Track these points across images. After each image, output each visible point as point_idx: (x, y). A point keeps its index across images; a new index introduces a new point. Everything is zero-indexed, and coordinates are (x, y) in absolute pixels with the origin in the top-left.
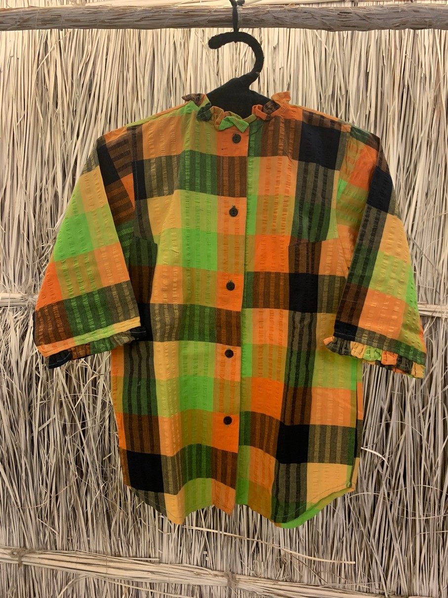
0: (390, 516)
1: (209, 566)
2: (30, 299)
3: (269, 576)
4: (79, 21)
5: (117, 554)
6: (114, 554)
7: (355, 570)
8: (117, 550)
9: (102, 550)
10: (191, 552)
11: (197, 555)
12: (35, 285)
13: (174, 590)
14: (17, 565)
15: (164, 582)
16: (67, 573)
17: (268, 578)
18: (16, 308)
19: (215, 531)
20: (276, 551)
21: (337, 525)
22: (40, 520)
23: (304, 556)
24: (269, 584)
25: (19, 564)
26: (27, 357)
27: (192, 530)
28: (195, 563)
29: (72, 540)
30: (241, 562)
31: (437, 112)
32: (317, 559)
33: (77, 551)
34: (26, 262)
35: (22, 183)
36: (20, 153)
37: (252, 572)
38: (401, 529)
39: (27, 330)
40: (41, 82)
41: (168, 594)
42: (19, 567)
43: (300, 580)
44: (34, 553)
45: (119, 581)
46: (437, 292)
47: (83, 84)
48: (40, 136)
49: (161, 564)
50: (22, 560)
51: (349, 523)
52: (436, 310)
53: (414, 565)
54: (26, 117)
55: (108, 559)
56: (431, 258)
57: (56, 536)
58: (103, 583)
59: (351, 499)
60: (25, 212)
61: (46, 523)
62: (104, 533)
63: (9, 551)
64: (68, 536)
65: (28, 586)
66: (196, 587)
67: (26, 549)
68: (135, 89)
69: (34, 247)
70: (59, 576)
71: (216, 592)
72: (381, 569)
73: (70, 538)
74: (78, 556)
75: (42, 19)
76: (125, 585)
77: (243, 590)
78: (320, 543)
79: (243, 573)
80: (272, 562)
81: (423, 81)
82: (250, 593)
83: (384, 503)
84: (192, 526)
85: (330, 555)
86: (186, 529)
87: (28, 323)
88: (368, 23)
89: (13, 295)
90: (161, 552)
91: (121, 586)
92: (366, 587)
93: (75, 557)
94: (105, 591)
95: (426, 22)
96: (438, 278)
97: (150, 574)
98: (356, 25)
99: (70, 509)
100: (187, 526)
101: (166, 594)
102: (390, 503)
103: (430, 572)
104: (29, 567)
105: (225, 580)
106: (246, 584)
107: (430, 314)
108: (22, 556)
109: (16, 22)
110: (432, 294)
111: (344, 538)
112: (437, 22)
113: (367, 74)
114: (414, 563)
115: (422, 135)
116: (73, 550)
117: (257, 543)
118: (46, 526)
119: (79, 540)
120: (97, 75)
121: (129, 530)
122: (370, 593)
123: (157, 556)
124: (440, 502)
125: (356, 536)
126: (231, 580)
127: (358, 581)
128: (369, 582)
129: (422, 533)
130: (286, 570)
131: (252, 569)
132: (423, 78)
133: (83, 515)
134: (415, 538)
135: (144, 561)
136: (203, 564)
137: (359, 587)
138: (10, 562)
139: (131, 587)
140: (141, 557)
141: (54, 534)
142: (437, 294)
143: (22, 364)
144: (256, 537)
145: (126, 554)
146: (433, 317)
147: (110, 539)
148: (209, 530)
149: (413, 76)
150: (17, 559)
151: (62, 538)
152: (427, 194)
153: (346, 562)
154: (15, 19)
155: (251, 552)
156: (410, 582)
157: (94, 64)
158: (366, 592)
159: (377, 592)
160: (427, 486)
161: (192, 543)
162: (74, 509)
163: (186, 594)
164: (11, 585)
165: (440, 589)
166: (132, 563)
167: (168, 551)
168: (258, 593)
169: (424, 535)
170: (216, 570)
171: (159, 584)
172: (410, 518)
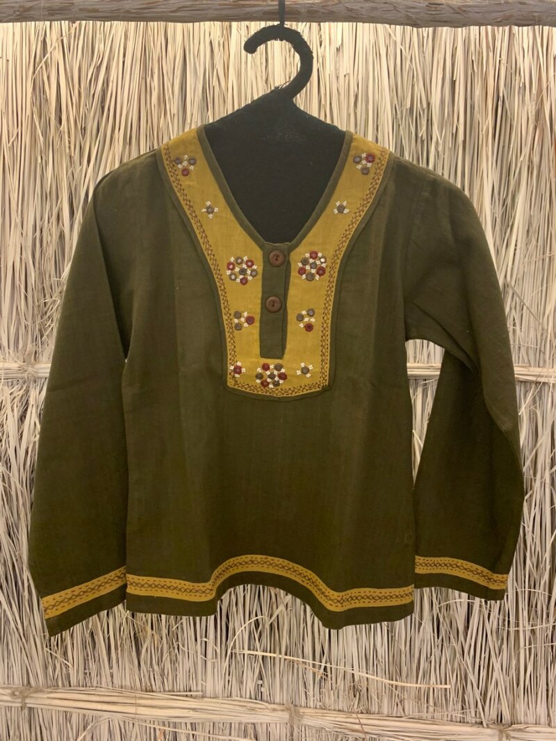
0: (488, 627)
1: (265, 699)
2: (30, 369)
3: (341, 708)
4: (97, 11)
5: (148, 688)
6: (144, 688)
7: (446, 695)
8: (149, 684)
9: (129, 684)
10: (242, 683)
11: (250, 684)
12: (36, 352)
13: (221, 731)
14: (20, 708)
15: (209, 720)
16: (84, 715)
17: (339, 711)
18: (10, 381)
19: (272, 655)
20: (349, 677)
21: (424, 641)
22: (48, 650)
23: (384, 680)
24: (341, 718)
25: (21, 707)
26: (28, 443)
27: (244, 654)
28: (248, 696)
29: (90, 673)
30: (306, 692)
31: (540, 129)
32: (399, 684)
33: (96, 687)
34: (23, 322)
35: (17, 221)
36: (13, 182)
37: (319, 704)
38: (502, 643)
39: (27, 408)
40: (39, 90)
41: (214, 736)
42: (22, 710)
43: (379, 711)
44: (41, 691)
45: (152, 722)
46: (542, 352)
47: (94, 94)
48: (39, 160)
49: (205, 699)
50: (27, 701)
51: (438, 638)
52: (542, 374)
53: (518, 686)
54: (19, 136)
55: (138, 695)
56: (534, 310)
57: (70, 669)
58: (131, 725)
59: (440, 609)
60: (21, 258)
61: (56, 653)
62: (131, 662)
63: (9, 691)
64: (85, 669)
65: (33, 734)
66: (250, 725)
67: (31, 687)
68: (162, 100)
69: (34, 302)
70: (74, 720)
71: (276, 732)
72: (477, 692)
73: (87, 671)
74: (99, 693)
75: (49, 7)
76: (159, 727)
77: (309, 726)
78: (403, 664)
79: (308, 705)
80: (344, 690)
81: (521, 91)
82: (317, 730)
83: (480, 611)
84: (243, 649)
85: (415, 679)
86: (235, 654)
87: (27, 401)
88: (463, 17)
89: (7, 365)
90: (203, 683)
91: (155, 729)
92: (459, 715)
93: (94, 694)
94: (134, 736)
95: (534, 16)
96: (542, 335)
97: (192, 712)
98: (448, 20)
99: (87, 635)
100: (237, 651)
101: (211, 736)
102: (488, 612)
103: (537, 694)
104: (35, 710)
105: (286, 715)
106: (312, 719)
107: (533, 379)
108: (27, 697)
109: (15, 12)
110: (535, 354)
111: (433, 657)
112: (547, 17)
113: (453, 83)
114: (518, 684)
115: (522, 159)
116: (92, 687)
117: (325, 669)
118: (56, 657)
119: (99, 674)
120: (113, 82)
121: (164, 658)
122: (464, 722)
123: (200, 688)
124: (548, 608)
125: (447, 653)
126: (293, 715)
127: (450, 710)
128: (463, 709)
129: (527, 647)
130: (362, 699)
131: (319, 700)
132: (521, 89)
133: (104, 640)
134: (519, 654)
135: (183, 696)
136: (258, 696)
137: (451, 716)
138: (10, 705)
139: (167, 729)
140: (180, 691)
141: (67, 667)
142: (542, 354)
143: (22, 453)
144: (324, 661)
145: (160, 688)
146: (537, 383)
147: (139, 670)
148: (265, 654)
149: (509, 85)
150: (20, 700)
151: (78, 672)
152: (528, 231)
153: (435, 686)
154: (13, 7)
155: (318, 679)
156: (513, 707)
157: (108, 69)
158: (460, 722)
159: (474, 722)
160: (532, 590)
161: (243, 672)
162: (92, 634)
163: (236, 734)
164: (11, 734)
165: (549, 715)
166: (168, 699)
167: (213, 683)
168: (327, 729)
169: (530, 649)
170: (274, 703)
171: (203, 724)
172: (512, 629)
